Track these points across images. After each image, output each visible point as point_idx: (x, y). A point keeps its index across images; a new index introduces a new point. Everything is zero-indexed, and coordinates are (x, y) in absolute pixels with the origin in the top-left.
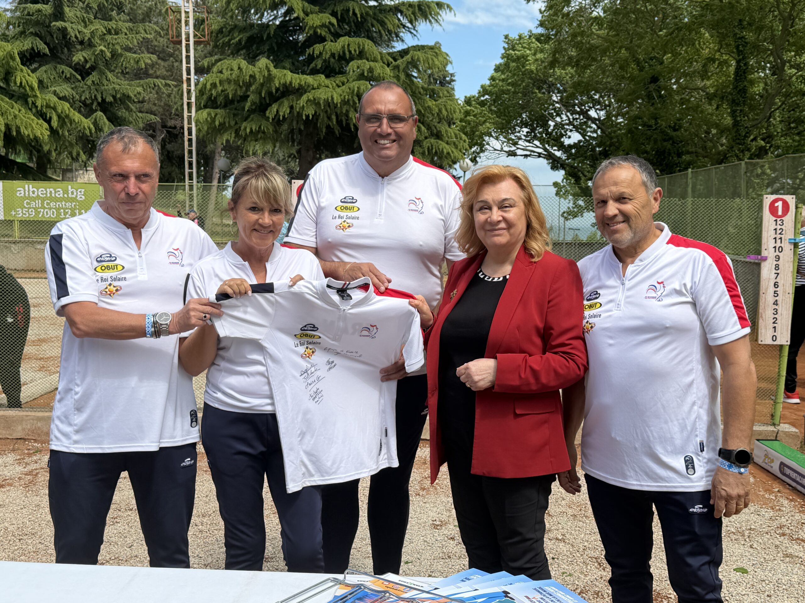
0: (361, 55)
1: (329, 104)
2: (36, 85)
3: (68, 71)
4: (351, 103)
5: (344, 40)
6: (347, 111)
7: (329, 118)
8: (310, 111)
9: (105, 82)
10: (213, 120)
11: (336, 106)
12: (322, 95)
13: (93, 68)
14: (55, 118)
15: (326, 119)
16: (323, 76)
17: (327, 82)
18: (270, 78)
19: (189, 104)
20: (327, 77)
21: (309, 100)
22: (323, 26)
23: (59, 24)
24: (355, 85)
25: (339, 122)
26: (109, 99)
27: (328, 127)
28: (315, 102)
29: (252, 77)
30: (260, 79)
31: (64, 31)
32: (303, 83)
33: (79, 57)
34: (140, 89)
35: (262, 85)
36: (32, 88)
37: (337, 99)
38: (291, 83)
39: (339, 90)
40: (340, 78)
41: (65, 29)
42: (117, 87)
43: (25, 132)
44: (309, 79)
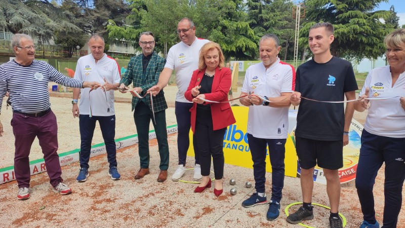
0: (356, 16)
2: (253, 34)
3: (262, 28)
5: (350, 12)
10: (304, 41)
13: (269, 27)
16: (341, 24)
19: (297, 36)
20: (343, 24)
23: (260, 15)
24: (353, 26)
25: (346, 39)
31: (262, 17)
33: (265, 24)
34: (282, 32)
36: (252, 35)
39: (347, 28)
40: (347, 25)
41: (262, 16)
43: (250, 46)
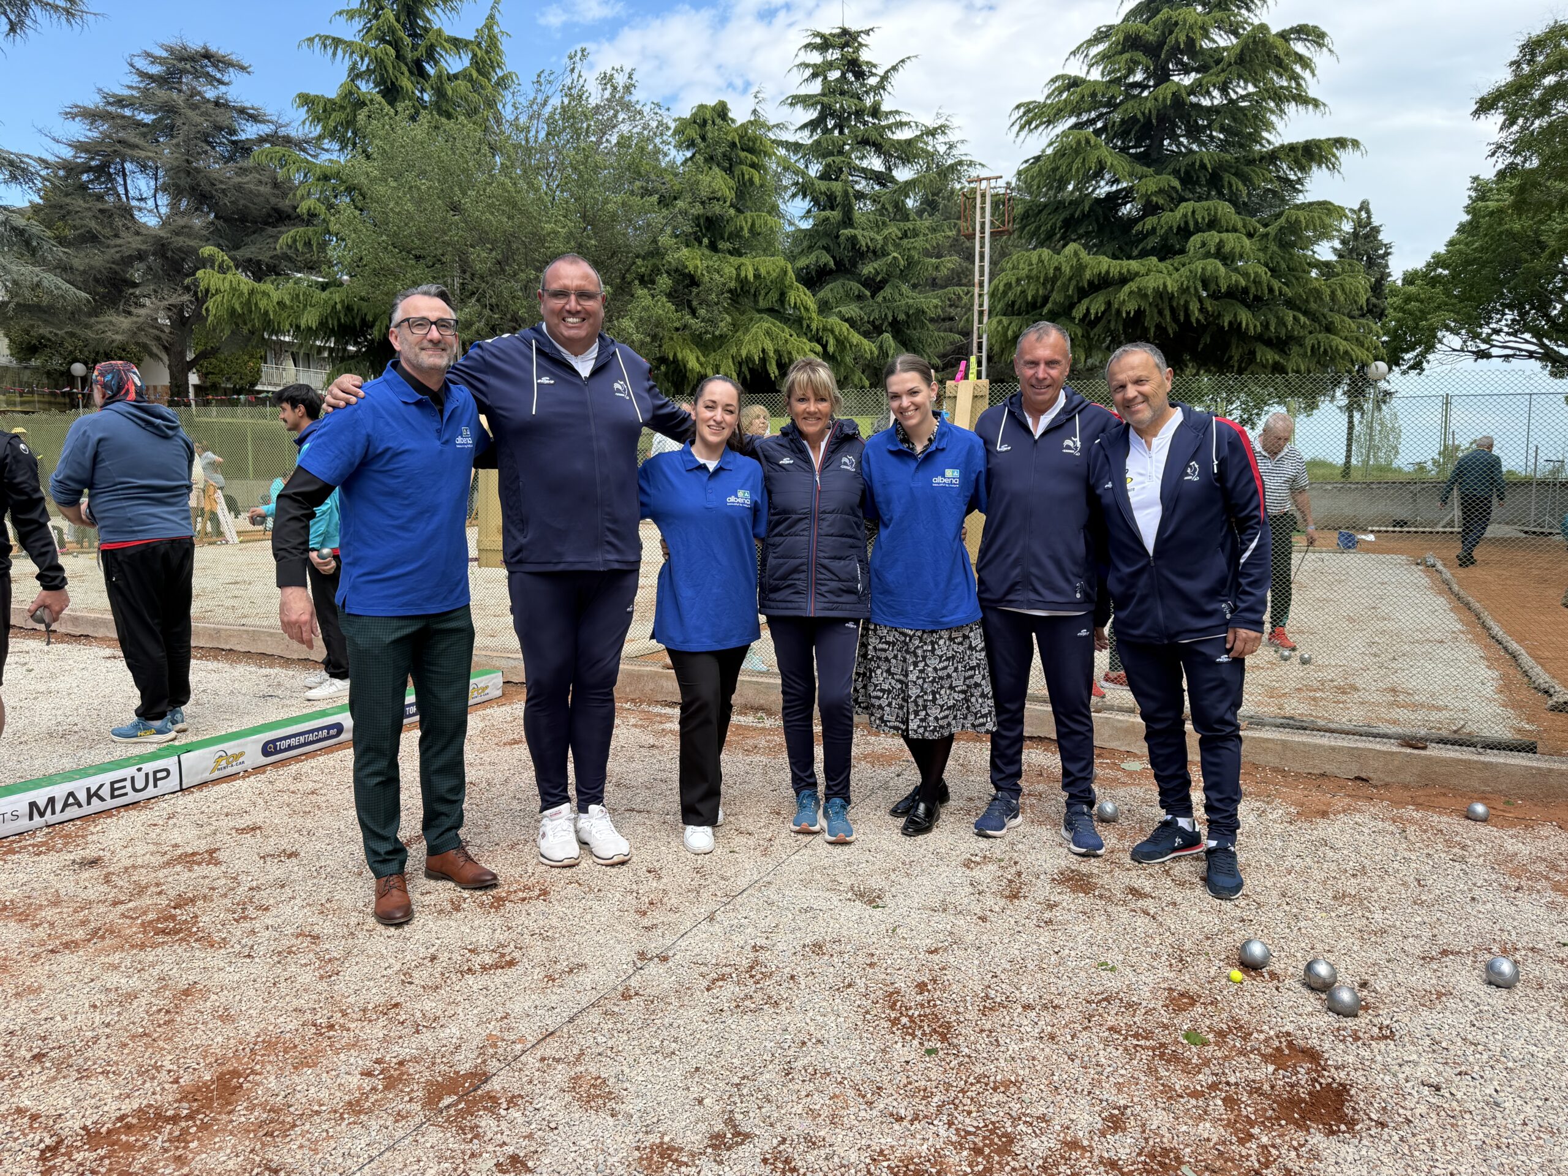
1: (1162, 294)
2: (810, 304)
3: (855, 286)
4: (1192, 290)
5: (1185, 208)
6: (1187, 303)
7: (1161, 313)
8: (1131, 307)
9: (897, 297)
10: (1006, 330)
11: (1171, 297)
12: (1151, 283)
13: (884, 282)
14: (832, 342)
15: (1156, 315)
16: (1154, 259)
17: (1161, 265)
18: (1080, 268)
19: (981, 313)
20: (1161, 259)
21: (1131, 292)
22: (1161, 191)
23: (847, 232)
24: (1198, 266)
26: (902, 317)
27: (1158, 326)
28: (1141, 294)
29: (1058, 269)
30: (1066, 269)
32: (1125, 271)
33: (868, 269)
34: (937, 302)
35: (1070, 279)
36: (808, 311)
37: (1172, 286)
38: (1108, 272)
39: (1176, 275)
40: (1178, 259)
41: (855, 237)
42: (911, 301)
44: (1134, 265)
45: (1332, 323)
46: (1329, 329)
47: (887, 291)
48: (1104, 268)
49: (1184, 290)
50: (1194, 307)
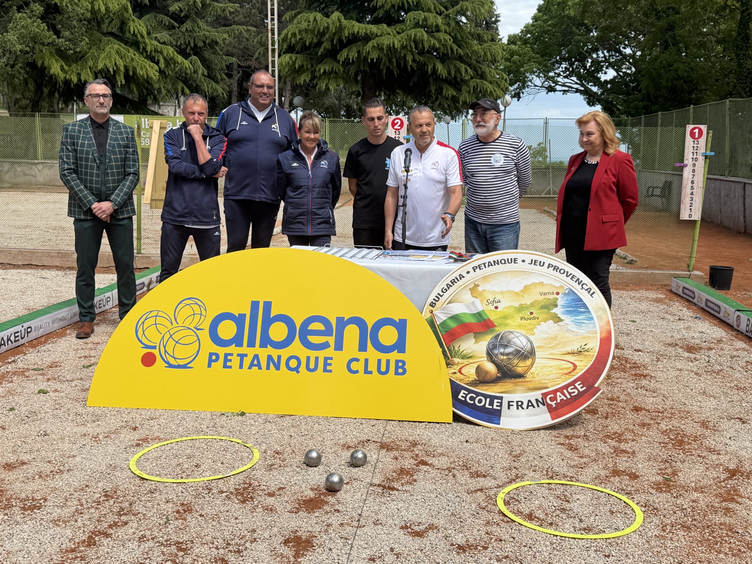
0: (418, 6)
1: (391, 49)
2: (145, 33)
3: (166, 20)
4: (409, 48)
6: (405, 55)
8: (374, 55)
9: (197, 29)
10: (294, 63)
11: (396, 50)
12: (386, 41)
13: (187, 17)
14: (162, 61)
15: (387, 62)
17: (389, 30)
18: (341, 28)
19: (273, 50)
21: (373, 46)
24: (413, 32)
26: (200, 44)
27: (388, 69)
28: (379, 48)
29: (328, 28)
30: (332, 29)
32: (368, 32)
33: (175, 7)
34: (225, 36)
35: (334, 34)
36: (142, 36)
37: (397, 45)
38: (358, 32)
39: (399, 37)
40: (399, 27)
42: (207, 34)
44: (374, 28)
45: (484, 72)
46: (482, 76)
47: (188, 25)
48: (356, 29)
49: (404, 47)
50: (409, 58)
